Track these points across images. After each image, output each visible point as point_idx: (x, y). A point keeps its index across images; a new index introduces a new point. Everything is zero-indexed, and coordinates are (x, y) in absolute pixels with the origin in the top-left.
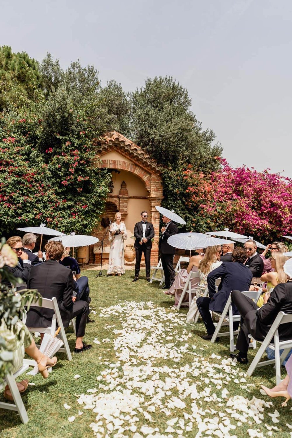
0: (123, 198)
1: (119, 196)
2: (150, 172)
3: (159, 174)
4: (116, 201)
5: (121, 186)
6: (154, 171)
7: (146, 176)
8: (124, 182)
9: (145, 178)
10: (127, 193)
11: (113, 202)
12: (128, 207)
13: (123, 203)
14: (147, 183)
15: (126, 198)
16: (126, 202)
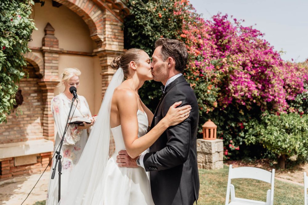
0: (51, 52)
1: (44, 48)
2: (104, 5)
3: (118, 11)
4: (36, 57)
5: (45, 31)
6: (110, 5)
7: (95, 13)
8: (48, 25)
9: (94, 15)
10: (57, 43)
11: (32, 59)
12: (59, 68)
13: (50, 61)
14: (97, 25)
15: (56, 52)
16: (56, 59)
